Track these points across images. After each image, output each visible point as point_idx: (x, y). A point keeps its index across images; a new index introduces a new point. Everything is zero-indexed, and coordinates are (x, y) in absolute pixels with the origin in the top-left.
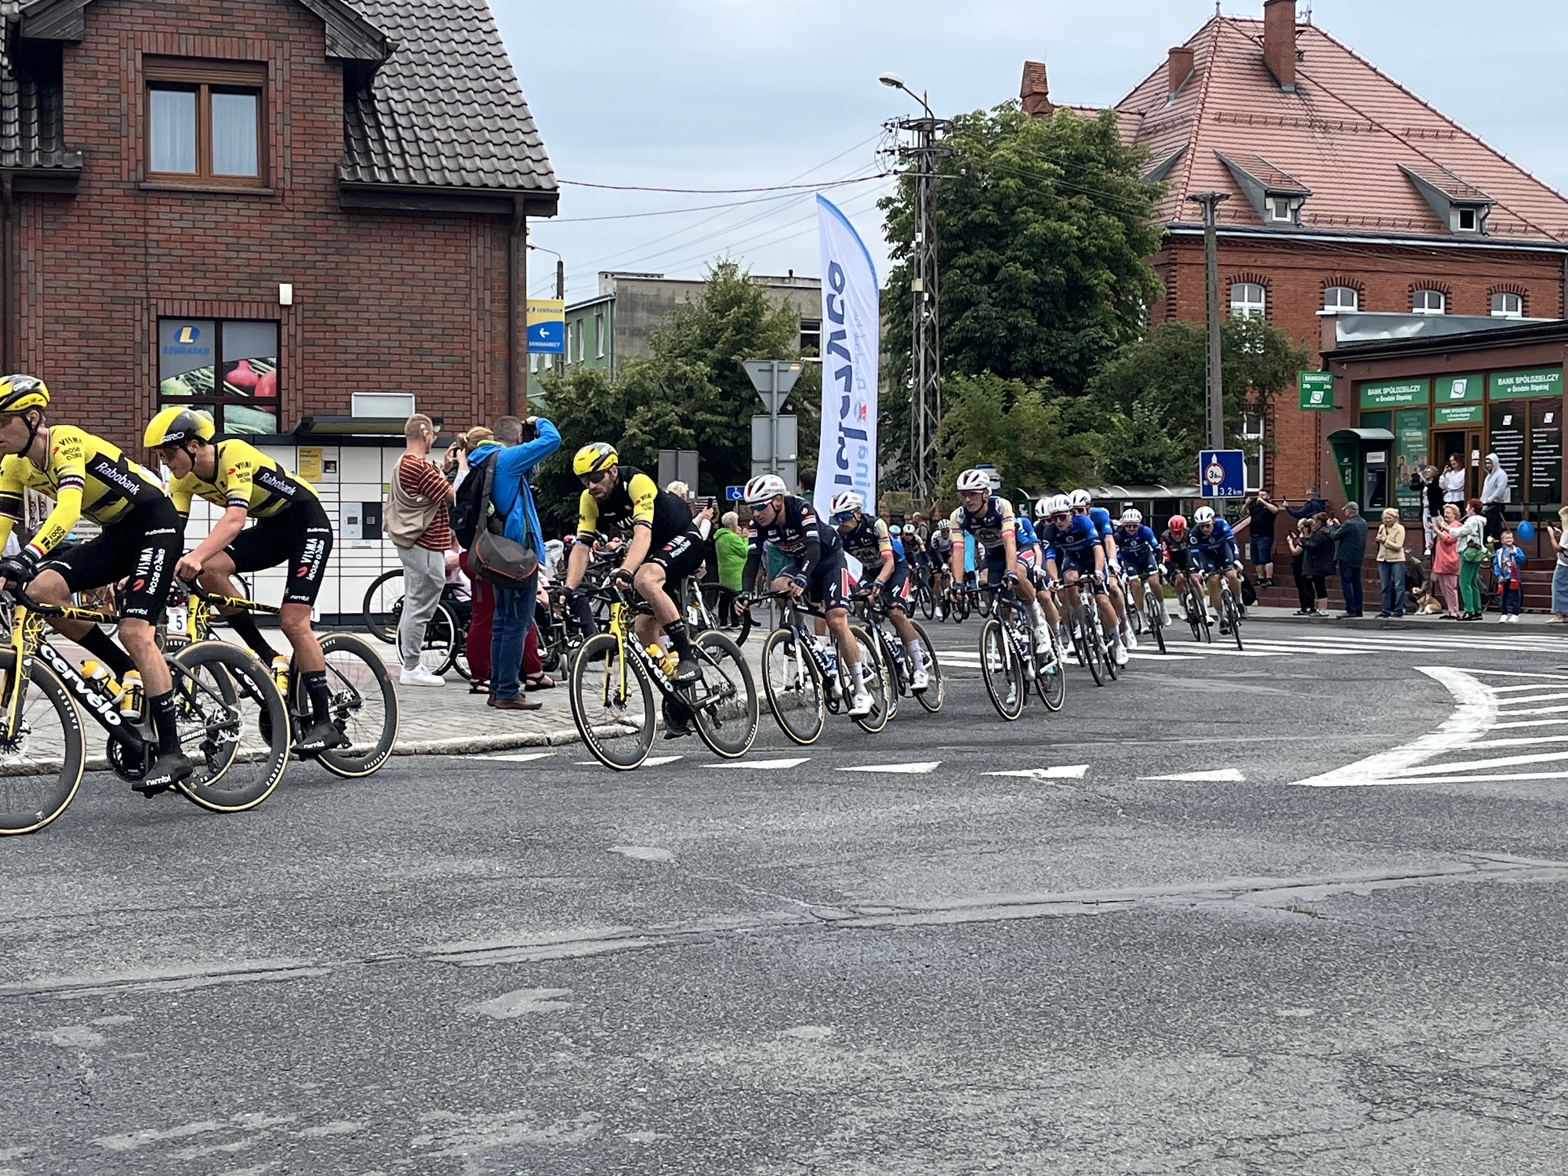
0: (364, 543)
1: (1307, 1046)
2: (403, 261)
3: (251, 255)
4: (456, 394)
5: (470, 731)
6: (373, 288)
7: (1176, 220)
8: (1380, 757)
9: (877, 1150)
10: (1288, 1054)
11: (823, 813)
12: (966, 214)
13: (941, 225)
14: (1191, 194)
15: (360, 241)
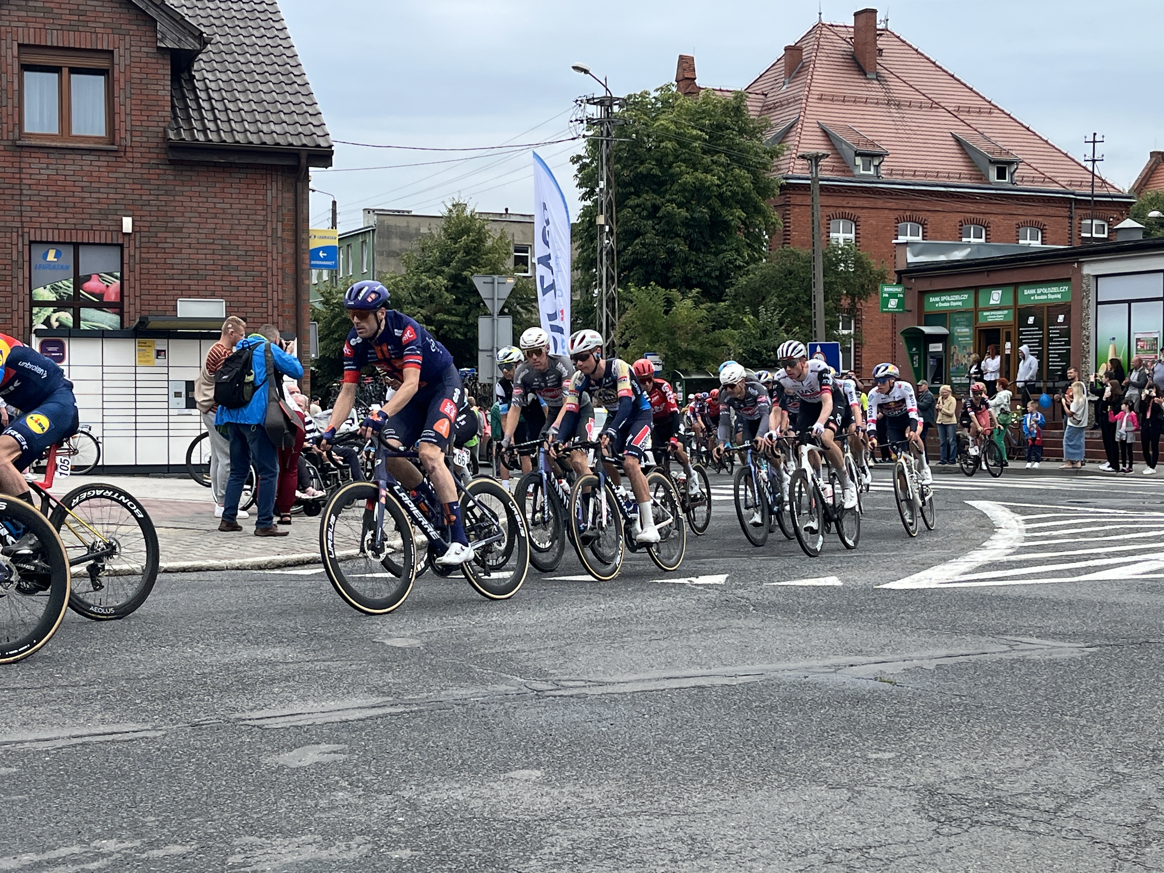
0: (187, 411)
1: (890, 780)
2: (215, 200)
3: (101, 196)
4: (256, 300)
5: (268, 552)
6: (193, 220)
7: (790, 173)
8: (941, 567)
9: (576, 861)
10: (876, 786)
11: (533, 611)
12: (636, 167)
13: (617, 175)
14: (801, 154)
15: (183, 185)
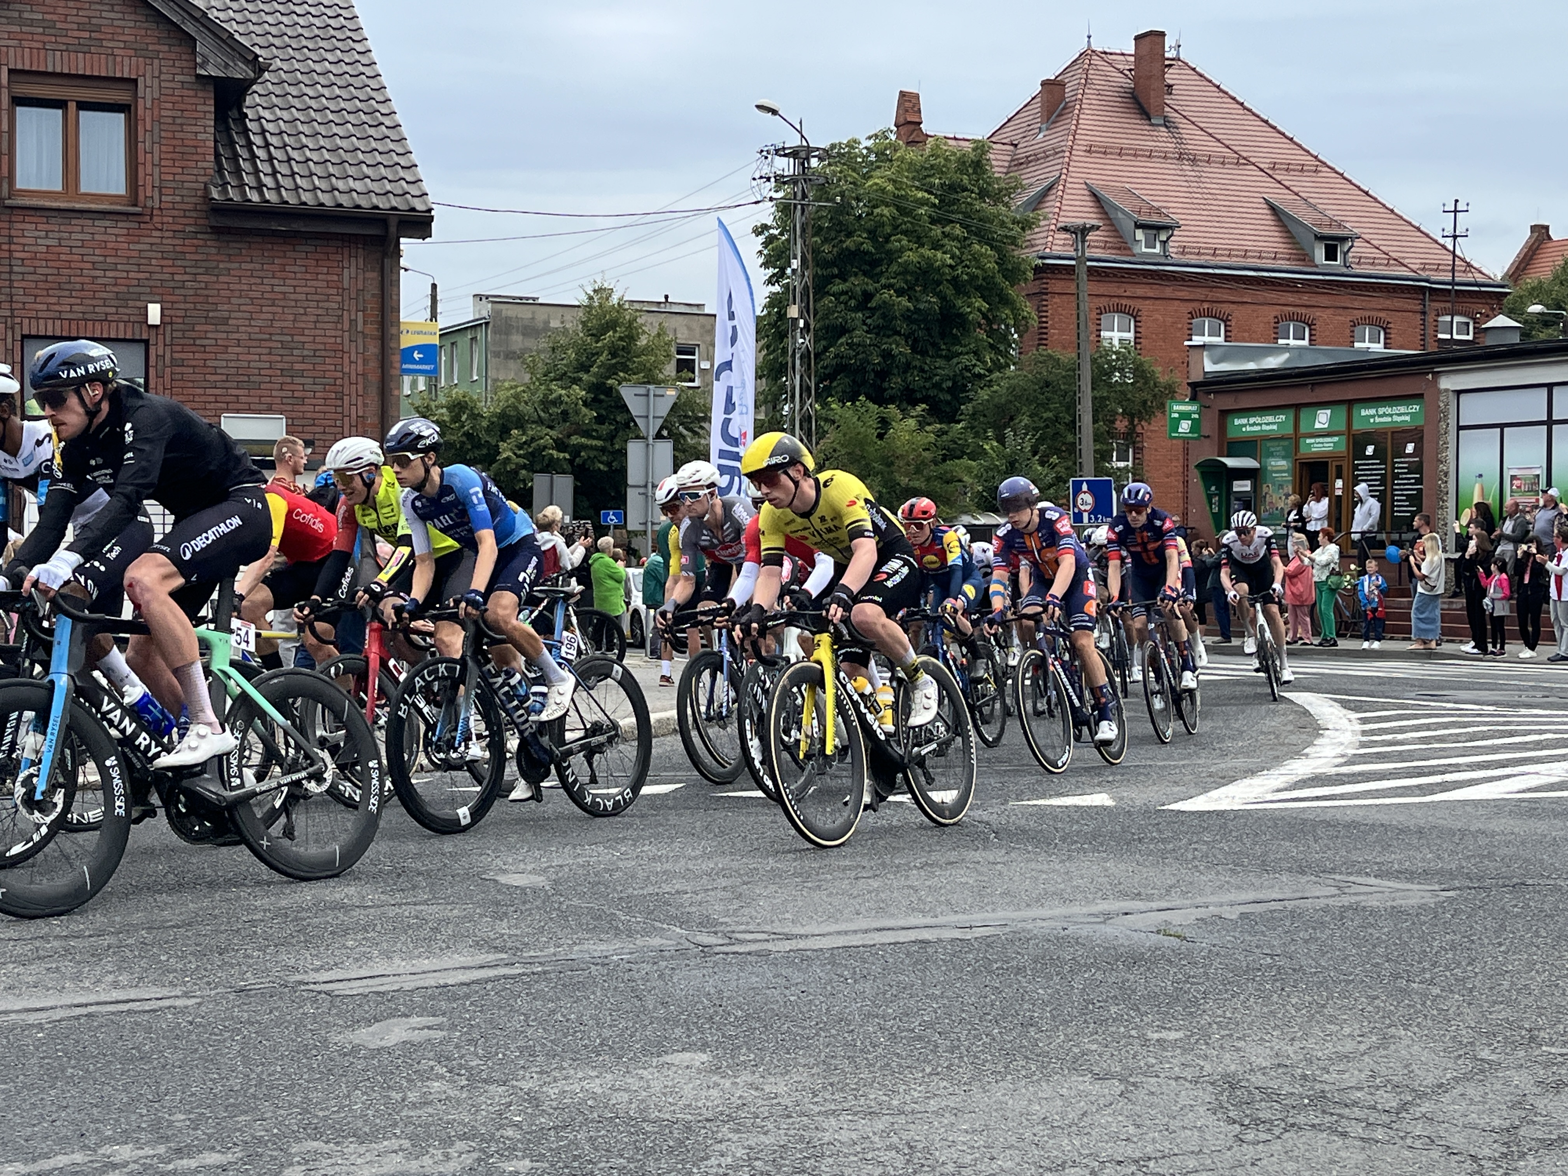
1: (1176, 1069)
2: (273, 281)
3: (118, 274)
4: (328, 416)
6: (243, 308)
7: (1048, 250)
8: (1247, 781)
10: (1157, 1076)
11: (699, 838)
12: (841, 241)
13: (816, 251)
14: (1062, 225)
15: (230, 261)
